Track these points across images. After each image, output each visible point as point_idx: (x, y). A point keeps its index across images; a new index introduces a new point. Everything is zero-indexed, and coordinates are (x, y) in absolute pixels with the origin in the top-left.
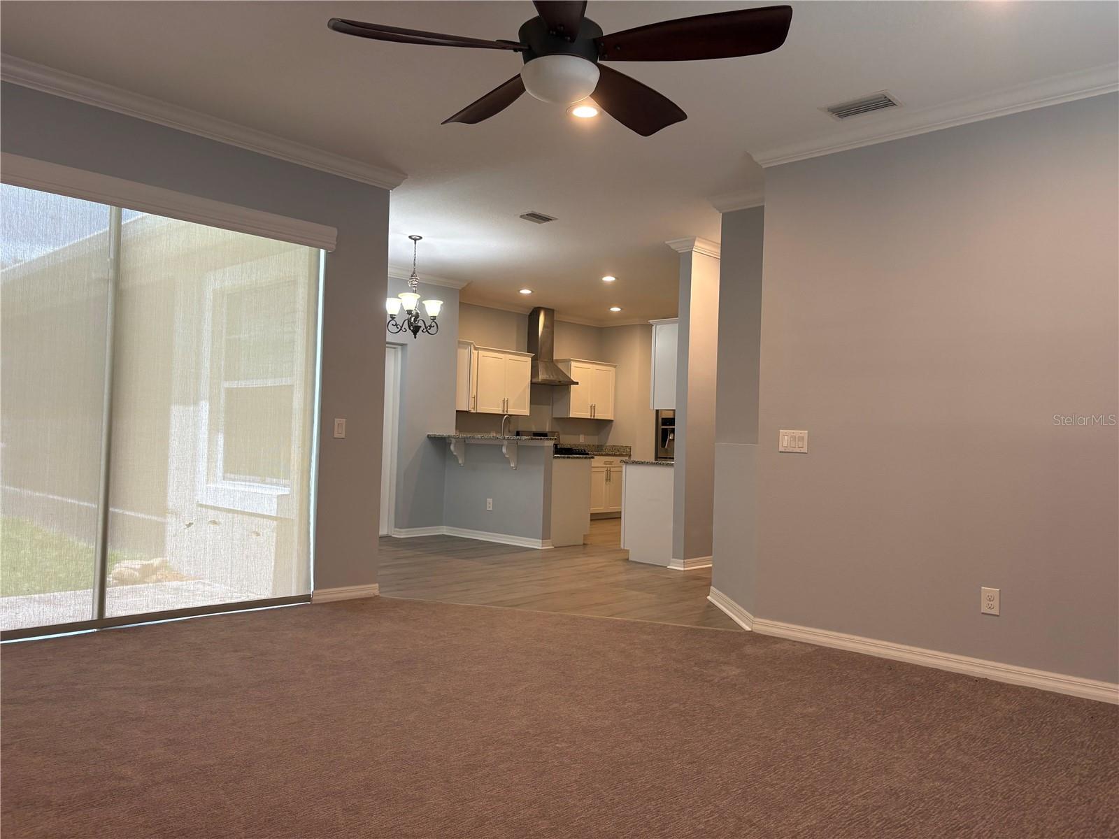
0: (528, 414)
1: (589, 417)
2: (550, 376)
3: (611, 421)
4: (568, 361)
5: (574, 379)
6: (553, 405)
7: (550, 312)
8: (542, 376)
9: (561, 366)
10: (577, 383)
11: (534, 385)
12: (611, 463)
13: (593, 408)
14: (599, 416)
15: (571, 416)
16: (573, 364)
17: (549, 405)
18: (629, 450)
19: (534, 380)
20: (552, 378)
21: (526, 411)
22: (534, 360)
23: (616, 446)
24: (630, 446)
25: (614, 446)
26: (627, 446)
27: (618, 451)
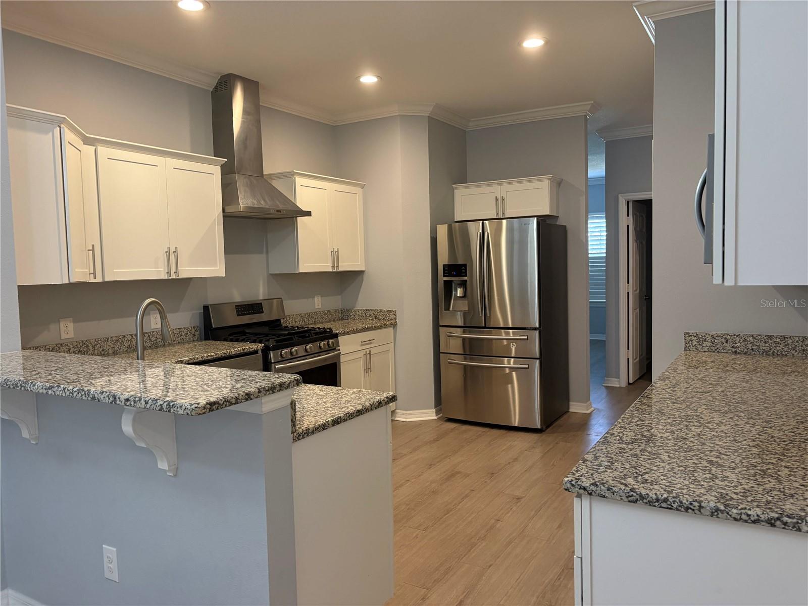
0: (222, 274)
1: (330, 270)
2: (259, 202)
3: (362, 272)
4: (288, 176)
5: (302, 205)
6: (267, 252)
7: (252, 88)
8: (244, 201)
9: (277, 184)
10: (308, 214)
11: (230, 220)
12: (370, 341)
13: (335, 254)
14: (345, 266)
15: (301, 271)
16: (299, 181)
17: (261, 253)
18: (393, 317)
19: (230, 209)
20: (263, 204)
21: (217, 269)
22: (227, 172)
23: (372, 310)
24: (394, 309)
25: (369, 310)
26: (390, 311)
27: (376, 318)
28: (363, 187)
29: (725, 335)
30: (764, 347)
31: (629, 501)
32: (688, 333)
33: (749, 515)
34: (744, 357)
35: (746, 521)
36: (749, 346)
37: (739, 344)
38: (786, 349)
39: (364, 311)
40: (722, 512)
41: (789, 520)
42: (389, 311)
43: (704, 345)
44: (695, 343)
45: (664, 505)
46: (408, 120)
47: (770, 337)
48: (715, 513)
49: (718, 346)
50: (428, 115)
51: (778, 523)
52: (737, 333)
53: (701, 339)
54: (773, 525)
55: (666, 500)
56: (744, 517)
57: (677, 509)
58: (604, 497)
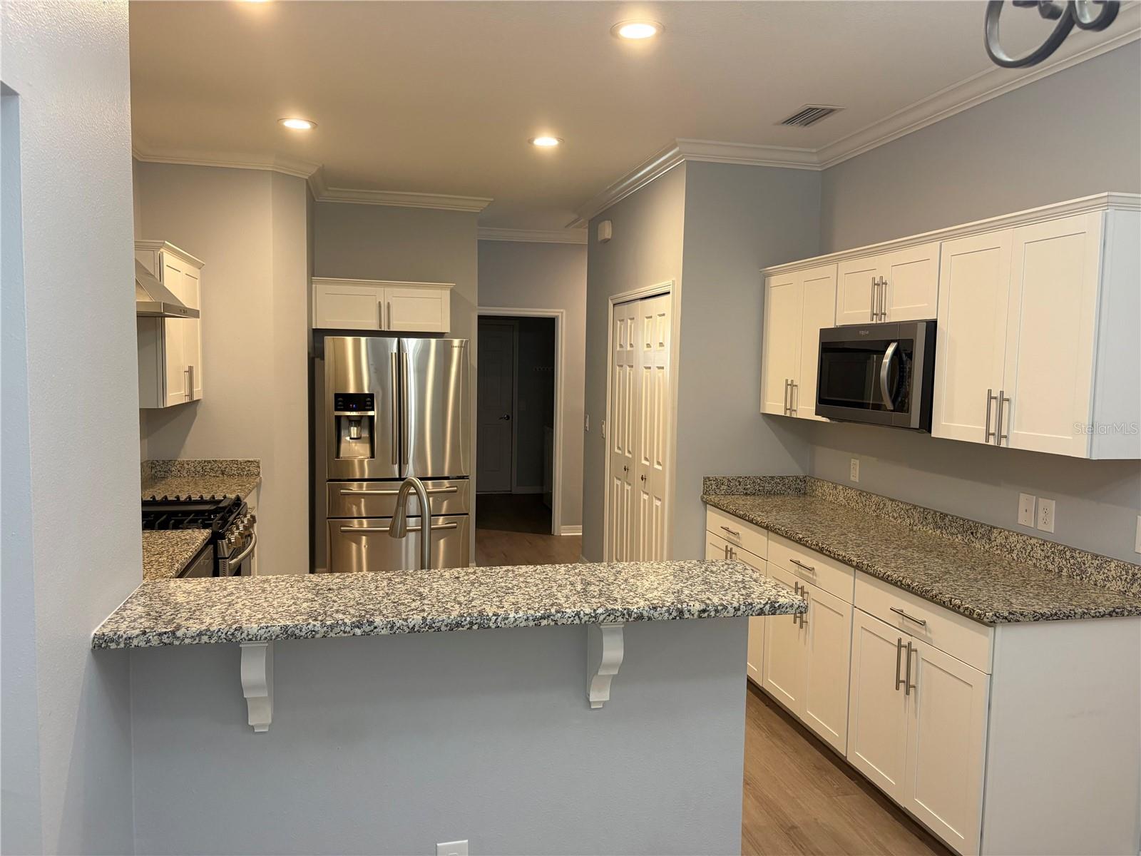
1: (184, 400)
14: (195, 395)
18: (254, 471)
23: (215, 461)
24: (257, 459)
25: (209, 462)
26: (252, 462)
27: (223, 474)
28: (200, 267)
29: (738, 477)
30: (768, 487)
31: (1035, 620)
32: (709, 478)
33: (1100, 612)
34: (753, 497)
35: (1098, 617)
36: (757, 487)
37: (749, 486)
38: (783, 488)
39: (199, 462)
40: (1086, 614)
41: (1119, 610)
42: (249, 461)
43: (721, 489)
44: (714, 487)
45: (1055, 618)
46: (282, 179)
47: (772, 478)
48: (1083, 615)
49: (733, 489)
50: (307, 178)
51: (1114, 614)
52: (748, 476)
53: (719, 483)
54: (1111, 616)
55: (1056, 614)
56: (1098, 614)
57: (1063, 619)
58: (1019, 621)
